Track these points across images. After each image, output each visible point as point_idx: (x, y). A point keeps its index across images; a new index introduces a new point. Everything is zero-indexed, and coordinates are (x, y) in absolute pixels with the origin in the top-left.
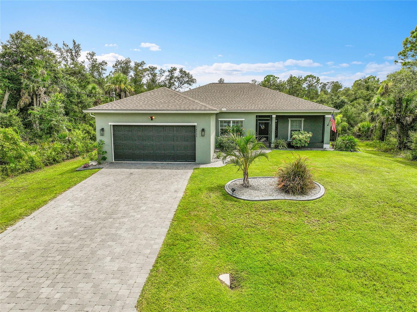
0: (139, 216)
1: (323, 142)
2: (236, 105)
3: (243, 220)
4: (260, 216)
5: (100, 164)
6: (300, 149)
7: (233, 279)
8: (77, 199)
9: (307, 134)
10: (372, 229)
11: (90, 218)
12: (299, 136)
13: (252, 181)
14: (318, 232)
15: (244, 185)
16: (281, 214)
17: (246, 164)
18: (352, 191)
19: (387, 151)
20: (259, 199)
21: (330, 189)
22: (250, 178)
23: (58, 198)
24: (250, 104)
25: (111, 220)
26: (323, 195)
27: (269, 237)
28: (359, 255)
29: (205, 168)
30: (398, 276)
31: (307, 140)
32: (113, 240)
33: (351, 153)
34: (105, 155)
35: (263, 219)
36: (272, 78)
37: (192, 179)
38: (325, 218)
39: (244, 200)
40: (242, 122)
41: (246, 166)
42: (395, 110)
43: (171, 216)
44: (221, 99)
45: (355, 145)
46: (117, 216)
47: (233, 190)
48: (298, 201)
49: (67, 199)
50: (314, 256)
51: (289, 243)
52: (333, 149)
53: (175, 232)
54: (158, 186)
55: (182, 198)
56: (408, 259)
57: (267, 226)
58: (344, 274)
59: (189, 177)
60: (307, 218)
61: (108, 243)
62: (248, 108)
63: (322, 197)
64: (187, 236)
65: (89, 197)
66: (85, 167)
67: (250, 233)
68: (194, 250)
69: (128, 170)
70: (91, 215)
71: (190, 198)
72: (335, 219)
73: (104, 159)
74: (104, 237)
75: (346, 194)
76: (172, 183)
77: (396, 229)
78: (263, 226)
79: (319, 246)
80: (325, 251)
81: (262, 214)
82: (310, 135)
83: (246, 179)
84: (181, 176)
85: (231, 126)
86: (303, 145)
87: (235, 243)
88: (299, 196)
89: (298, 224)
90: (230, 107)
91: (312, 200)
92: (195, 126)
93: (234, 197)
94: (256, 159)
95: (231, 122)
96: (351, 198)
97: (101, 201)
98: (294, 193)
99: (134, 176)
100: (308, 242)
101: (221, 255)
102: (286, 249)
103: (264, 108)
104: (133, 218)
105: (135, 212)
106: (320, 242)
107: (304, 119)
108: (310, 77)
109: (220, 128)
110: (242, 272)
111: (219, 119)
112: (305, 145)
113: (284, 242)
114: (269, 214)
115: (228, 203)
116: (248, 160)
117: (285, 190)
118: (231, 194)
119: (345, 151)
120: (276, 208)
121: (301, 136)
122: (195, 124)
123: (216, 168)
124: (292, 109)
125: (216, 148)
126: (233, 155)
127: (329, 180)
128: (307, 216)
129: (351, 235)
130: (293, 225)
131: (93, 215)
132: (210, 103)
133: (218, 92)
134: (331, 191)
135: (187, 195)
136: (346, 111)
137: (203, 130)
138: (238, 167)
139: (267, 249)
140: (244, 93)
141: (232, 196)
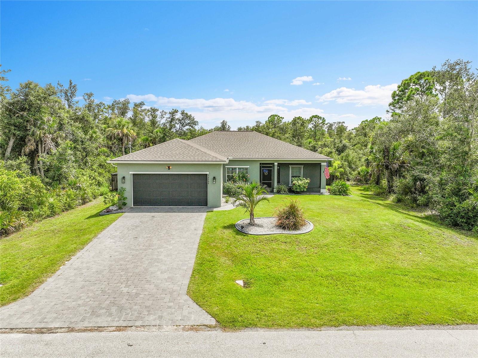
0: (171, 247)
1: (320, 187)
2: (241, 153)
3: (251, 248)
4: (263, 246)
5: (120, 208)
6: (299, 194)
7: (245, 283)
8: (115, 237)
9: (306, 180)
10: (343, 252)
11: (133, 250)
12: (299, 182)
13: (257, 221)
14: (305, 255)
15: (251, 223)
16: (279, 244)
17: (252, 206)
18: (334, 227)
19: (379, 195)
20: (262, 234)
21: (317, 225)
22: (255, 218)
23: (99, 236)
24: (254, 153)
25: (151, 250)
26: (312, 230)
27: (270, 259)
28: (331, 268)
29: (217, 211)
30: (352, 278)
31: (305, 185)
32: (158, 262)
33: (342, 197)
34: (126, 201)
35: (266, 247)
36: (276, 118)
37: (206, 220)
38: (311, 246)
39: (251, 234)
40: (247, 169)
41: (252, 208)
42: (384, 157)
43: (196, 246)
44: (227, 147)
45: (347, 190)
46: (154, 247)
47: (242, 227)
48: (292, 235)
49: (106, 237)
50: (300, 269)
51: (284, 263)
52: (329, 194)
53: (202, 257)
54: (180, 226)
55: (202, 234)
56: (362, 269)
57: (268, 252)
58: (318, 279)
59: (204, 219)
60: (298, 246)
61: (155, 264)
62: (253, 156)
63: (311, 231)
64: (211, 259)
65: (125, 235)
66: (108, 212)
67: (256, 257)
68: (217, 267)
69: (149, 214)
70: (133, 247)
71: (208, 234)
72: (318, 246)
73: (125, 204)
74: (150, 261)
75: (329, 229)
76: (191, 223)
77: (359, 252)
78: (265, 252)
79: (305, 263)
80: (308, 266)
81: (265, 244)
82: (308, 181)
83: (252, 219)
84: (197, 218)
85: (237, 172)
86: (302, 190)
87: (246, 263)
88: (294, 231)
89: (291, 250)
90: (236, 155)
91: (303, 234)
92: (207, 174)
93: (243, 232)
94: (260, 203)
95: (237, 169)
96: (332, 232)
97: (137, 238)
98: (289, 229)
99: (156, 218)
100: (297, 261)
101: (236, 270)
102: (281, 266)
103: (267, 156)
104: (167, 249)
105: (167, 244)
106: (306, 261)
107: (303, 166)
108: (315, 118)
109: (227, 175)
110: (251, 279)
111: (226, 167)
112: (304, 190)
113: (280, 262)
114: (270, 244)
115: (239, 237)
116: (253, 203)
117: (282, 226)
118: (241, 230)
119: (339, 195)
120: (276, 240)
121: (300, 182)
122: (208, 173)
123: (226, 211)
124: (292, 157)
125: (224, 193)
126: (242, 200)
127: (318, 219)
128: (298, 245)
129: (328, 256)
130: (288, 251)
131: (134, 247)
132: (217, 151)
133: (224, 140)
134: (319, 227)
135: (205, 232)
136: (348, 155)
137: (214, 178)
138: (245, 209)
139: (268, 266)
140: (248, 141)
141: (241, 232)
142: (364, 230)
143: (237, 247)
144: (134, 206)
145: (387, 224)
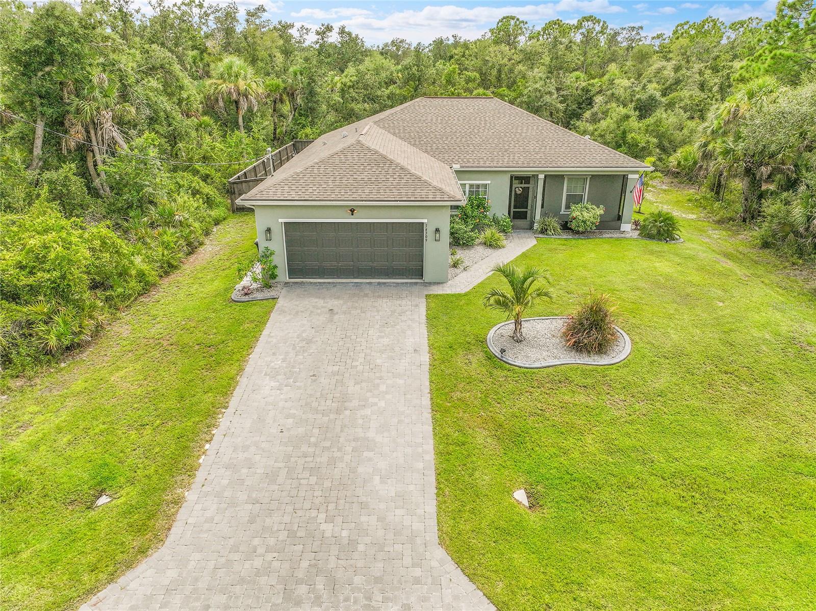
1: (620, 220)
3: (525, 404)
4: (546, 396)
5: (267, 286)
6: (583, 236)
7: (529, 496)
8: (277, 372)
9: (597, 210)
10: (694, 413)
11: (317, 411)
12: (583, 213)
13: (526, 333)
14: (625, 420)
16: (573, 392)
18: (669, 345)
20: (540, 365)
21: (638, 341)
23: (247, 370)
24: (500, 153)
26: (630, 354)
27: (563, 430)
28: (677, 455)
30: (720, 482)
31: (595, 220)
32: (368, 449)
33: (666, 248)
34: (275, 271)
35: (550, 401)
37: (430, 321)
38: (633, 396)
39: (520, 367)
40: (485, 186)
43: (427, 401)
46: (352, 404)
47: (503, 351)
48: (595, 366)
49: (261, 371)
50: (622, 457)
51: (589, 439)
53: (443, 432)
54: (386, 341)
55: (430, 365)
56: (734, 458)
57: (558, 412)
58: (658, 483)
59: (424, 319)
60: (609, 397)
61: (365, 454)
63: (628, 358)
64: (460, 437)
65: (293, 367)
66: (246, 294)
67: (537, 425)
68: (474, 458)
69: (322, 302)
70: (315, 404)
71: (442, 367)
72: (648, 398)
73: (274, 277)
74: (353, 444)
75: (661, 350)
76: (403, 332)
77: (724, 411)
78: (552, 412)
79: (628, 442)
80: (635, 449)
81: (548, 392)
82: (601, 211)
83: (518, 330)
84: (411, 315)
87: (521, 443)
89: (598, 407)
91: (615, 364)
92: (423, 223)
93: (505, 362)
95: (468, 186)
96: (668, 358)
97: (315, 375)
98: (588, 352)
99: (337, 316)
100: (613, 437)
101: (508, 463)
102: (586, 448)
103: (525, 162)
104: (376, 408)
105: (374, 396)
106: (628, 435)
107: (590, 179)
108: (588, 21)
110: (537, 485)
112: (591, 228)
113: (582, 438)
114: (558, 392)
115: (498, 373)
117: (578, 347)
118: (499, 357)
119: (657, 239)
120: (566, 381)
121: (585, 214)
122: (425, 221)
126: (500, 295)
127: (636, 321)
128: (608, 393)
130: (592, 408)
131: (317, 403)
134: (640, 344)
135: (435, 359)
138: (507, 313)
139: (562, 450)
140: (485, 124)
141: (501, 360)
142: (725, 351)
143: (499, 401)
144: (289, 278)
145: (767, 336)
